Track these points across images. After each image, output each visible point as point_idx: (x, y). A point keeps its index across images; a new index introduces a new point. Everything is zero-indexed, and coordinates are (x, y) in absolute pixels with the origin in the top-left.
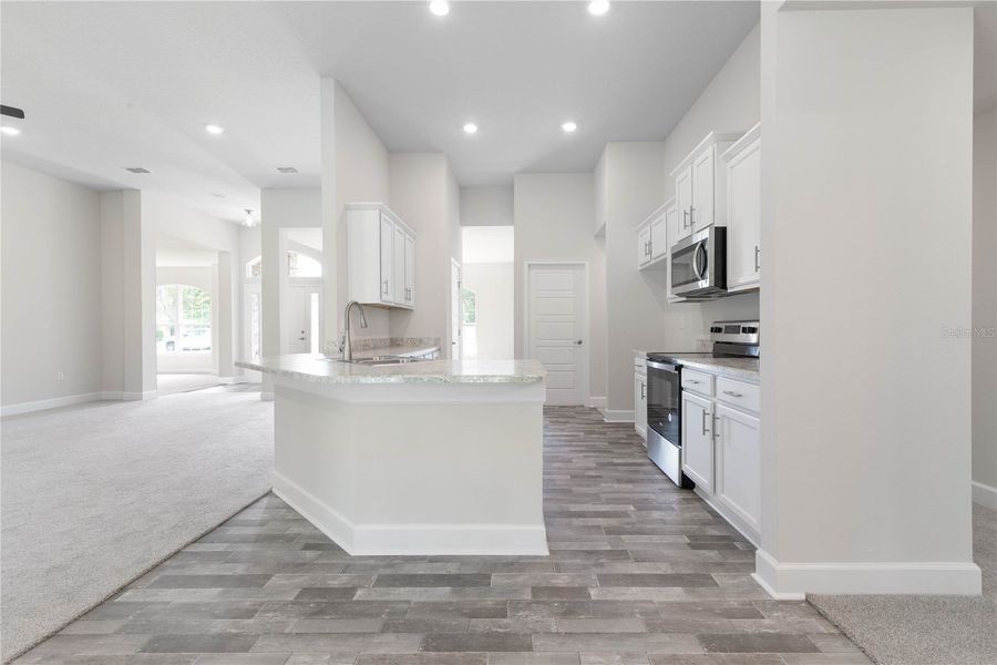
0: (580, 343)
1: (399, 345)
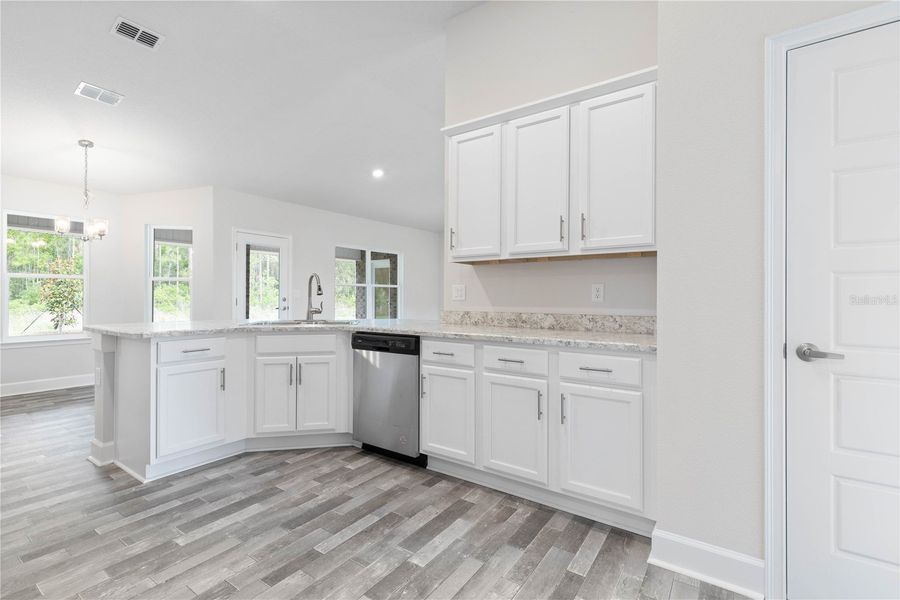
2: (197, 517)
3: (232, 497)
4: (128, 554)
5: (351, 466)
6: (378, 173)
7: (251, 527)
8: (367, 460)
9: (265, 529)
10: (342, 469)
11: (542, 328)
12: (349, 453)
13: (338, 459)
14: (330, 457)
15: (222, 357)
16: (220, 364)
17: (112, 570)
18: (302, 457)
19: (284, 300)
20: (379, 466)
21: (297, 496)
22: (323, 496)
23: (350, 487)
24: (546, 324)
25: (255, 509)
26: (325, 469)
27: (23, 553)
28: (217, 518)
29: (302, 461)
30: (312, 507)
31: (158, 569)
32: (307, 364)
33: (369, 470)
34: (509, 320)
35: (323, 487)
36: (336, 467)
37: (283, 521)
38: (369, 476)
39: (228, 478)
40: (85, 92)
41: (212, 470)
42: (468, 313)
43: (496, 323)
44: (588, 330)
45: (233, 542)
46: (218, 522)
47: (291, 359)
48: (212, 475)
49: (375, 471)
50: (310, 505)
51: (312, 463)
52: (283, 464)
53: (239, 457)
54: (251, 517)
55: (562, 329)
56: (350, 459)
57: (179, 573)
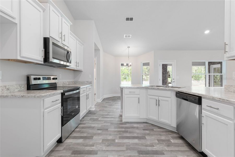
2: (124, 136)
3: (134, 134)
4: (108, 138)
5: (172, 141)
6: (207, 32)
7: (131, 146)
8: (180, 141)
9: (133, 149)
10: (169, 140)
12: (175, 135)
13: (170, 136)
14: (167, 134)
15: (139, 94)
16: (138, 96)
17: (103, 140)
18: (159, 130)
19: (174, 79)
20: (184, 146)
21: (148, 143)
22: (156, 148)
23: (167, 149)
25: (136, 141)
26: (163, 138)
27: (98, 128)
28: (127, 139)
29: (158, 131)
30: (150, 149)
31: (108, 146)
32: (161, 100)
33: (178, 146)
35: (158, 144)
36: (167, 139)
37: (139, 150)
38: (177, 149)
39: (137, 128)
40: (126, 36)
41: (136, 124)
45: (124, 148)
46: (126, 140)
47: (157, 98)
48: (135, 125)
49: (180, 148)
50: (150, 148)
51: (160, 133)
52: (153, 130)
53: (144, 123)
54: (133, 143)
56: (174, 138)
57: (110, 150)
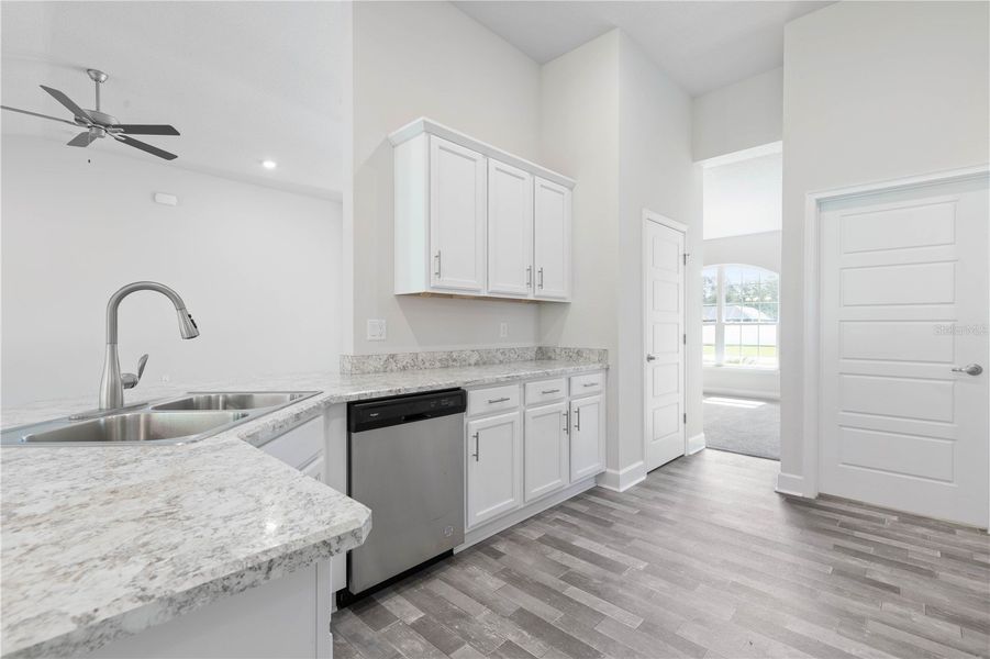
0: (976, 371)
1: (550, 358)
11: (470, 365)
24: (473, 361)
34: (440, 360)
42: (393, 356)
43: (427, 364)
44: (501, 362)
55: (484, 363)
